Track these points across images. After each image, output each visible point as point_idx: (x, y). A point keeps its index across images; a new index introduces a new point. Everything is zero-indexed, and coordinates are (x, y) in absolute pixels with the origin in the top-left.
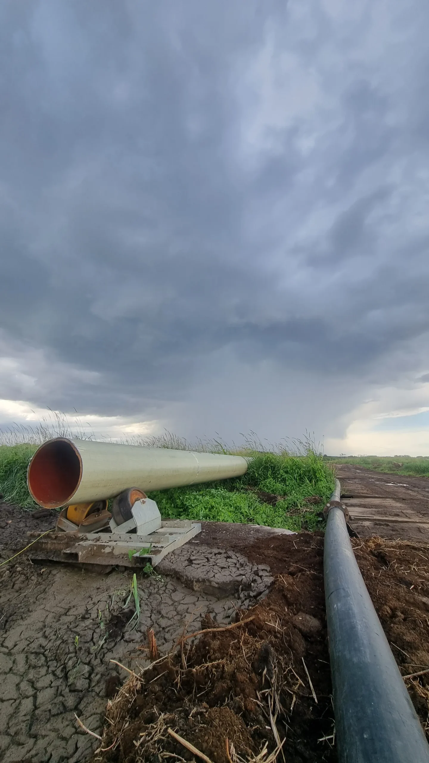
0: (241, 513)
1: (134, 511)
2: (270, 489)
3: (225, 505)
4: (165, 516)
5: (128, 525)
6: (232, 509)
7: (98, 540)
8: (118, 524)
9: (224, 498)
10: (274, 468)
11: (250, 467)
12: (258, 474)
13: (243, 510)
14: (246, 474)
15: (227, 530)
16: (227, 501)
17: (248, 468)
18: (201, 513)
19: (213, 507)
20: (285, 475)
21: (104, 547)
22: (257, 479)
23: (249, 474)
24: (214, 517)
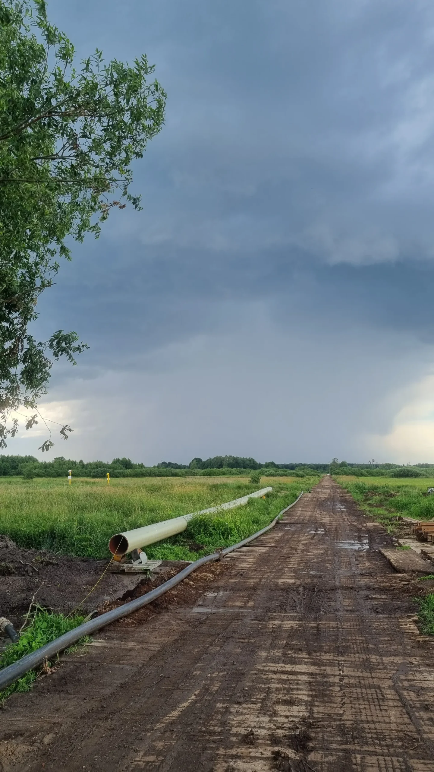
1: (140, 556)
3: (171, 553)
5: (139, 561)
8: (134, 561)
9: (170, 549)
10: (206, 525)
11: (189, 525)
12: (194, 530)
14: (186, 530)
16: (172, 551)
18: (160, 557)
19: (165, 554)
20: (213, 532)
22: (193, 534)
23: (188, 531)
24: (166, 559)
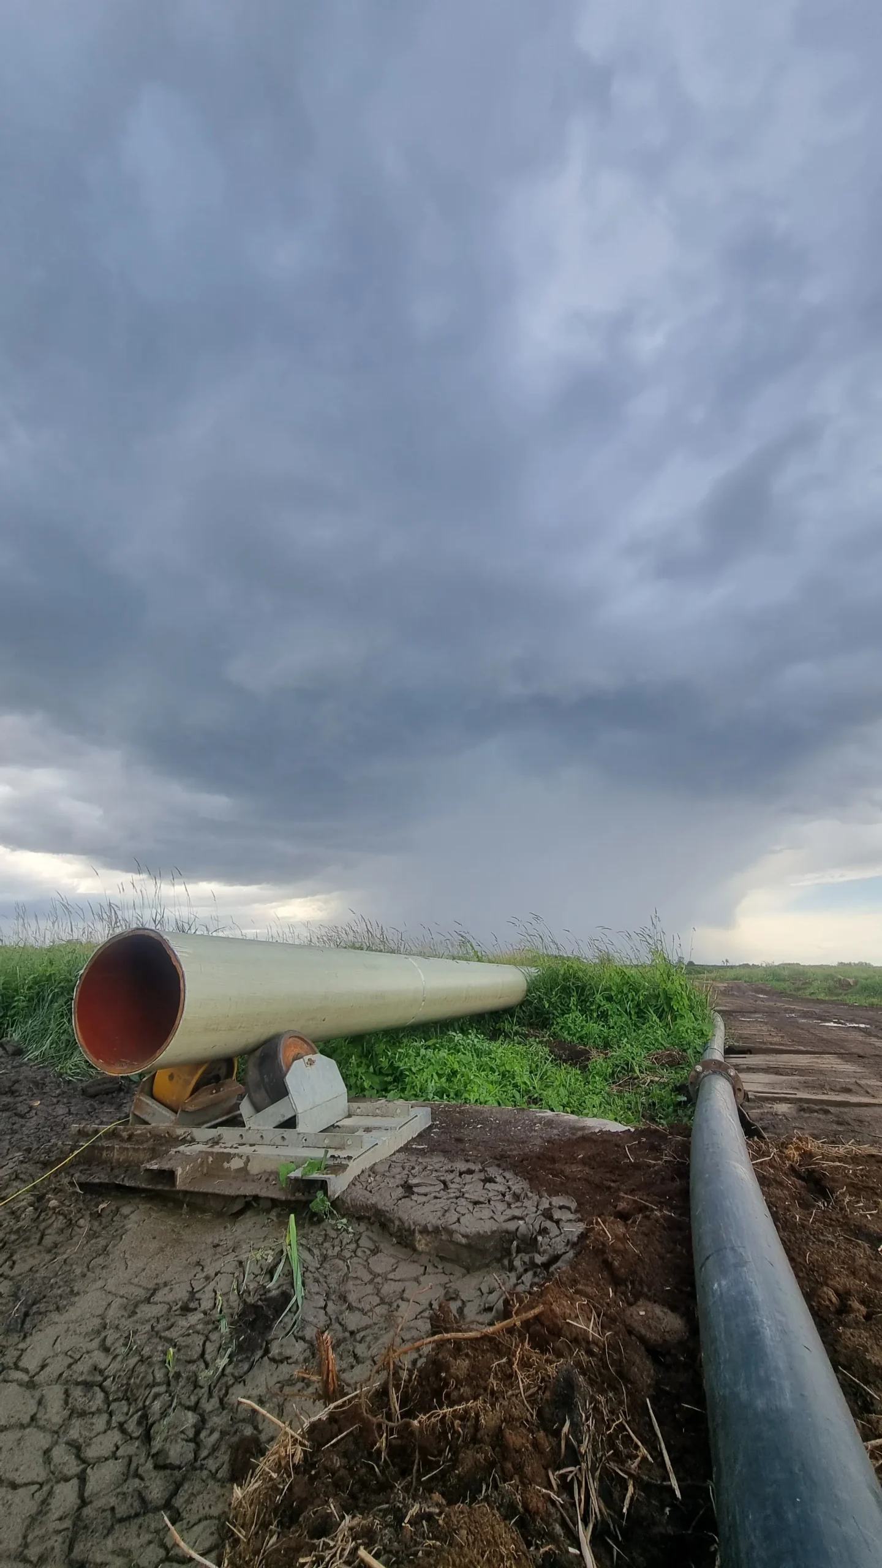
0: (516, 1086)
1: (290, 1080)
2: (574, 1035)
4: (356, 1092)
5: (278, 1111)
6: (495, 1077)
7: (216, 1142)
8: (258, 1109)
9: (479, 1053)
10: (583, 989)
11: (532, 987)
12: (549, 1002)
13: (518, 1080)
14: (522, 1004)
15: (484, 1122)
16: (485, 1059)
17: (529, 991)
18: (431, 1086)
19: (454, 1073)
20: (607, 1006)
21: (228, 1157)
22: (548, 1013)
23: (530, 1003)
24: (457, 1094)
